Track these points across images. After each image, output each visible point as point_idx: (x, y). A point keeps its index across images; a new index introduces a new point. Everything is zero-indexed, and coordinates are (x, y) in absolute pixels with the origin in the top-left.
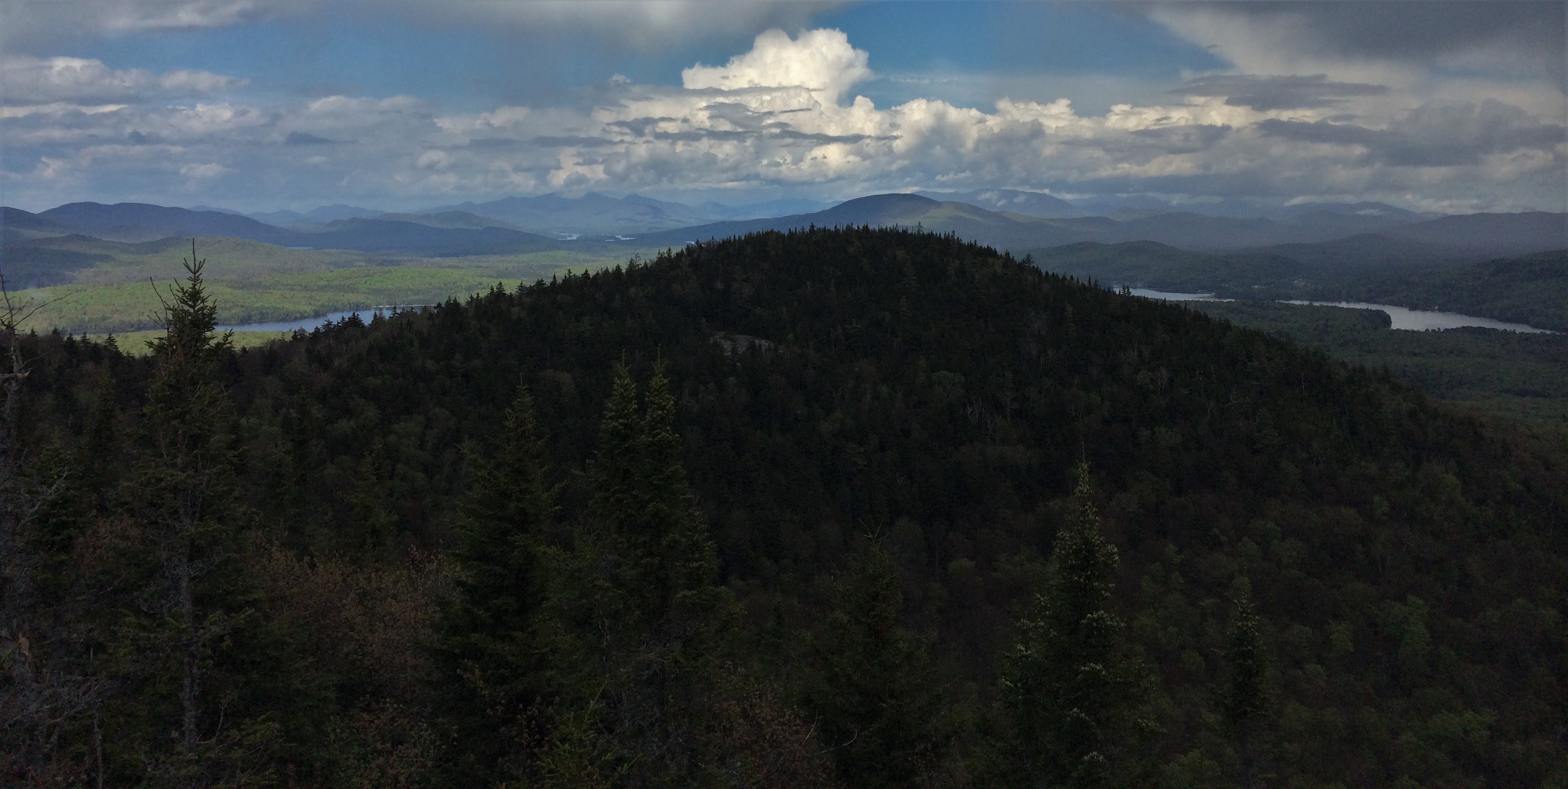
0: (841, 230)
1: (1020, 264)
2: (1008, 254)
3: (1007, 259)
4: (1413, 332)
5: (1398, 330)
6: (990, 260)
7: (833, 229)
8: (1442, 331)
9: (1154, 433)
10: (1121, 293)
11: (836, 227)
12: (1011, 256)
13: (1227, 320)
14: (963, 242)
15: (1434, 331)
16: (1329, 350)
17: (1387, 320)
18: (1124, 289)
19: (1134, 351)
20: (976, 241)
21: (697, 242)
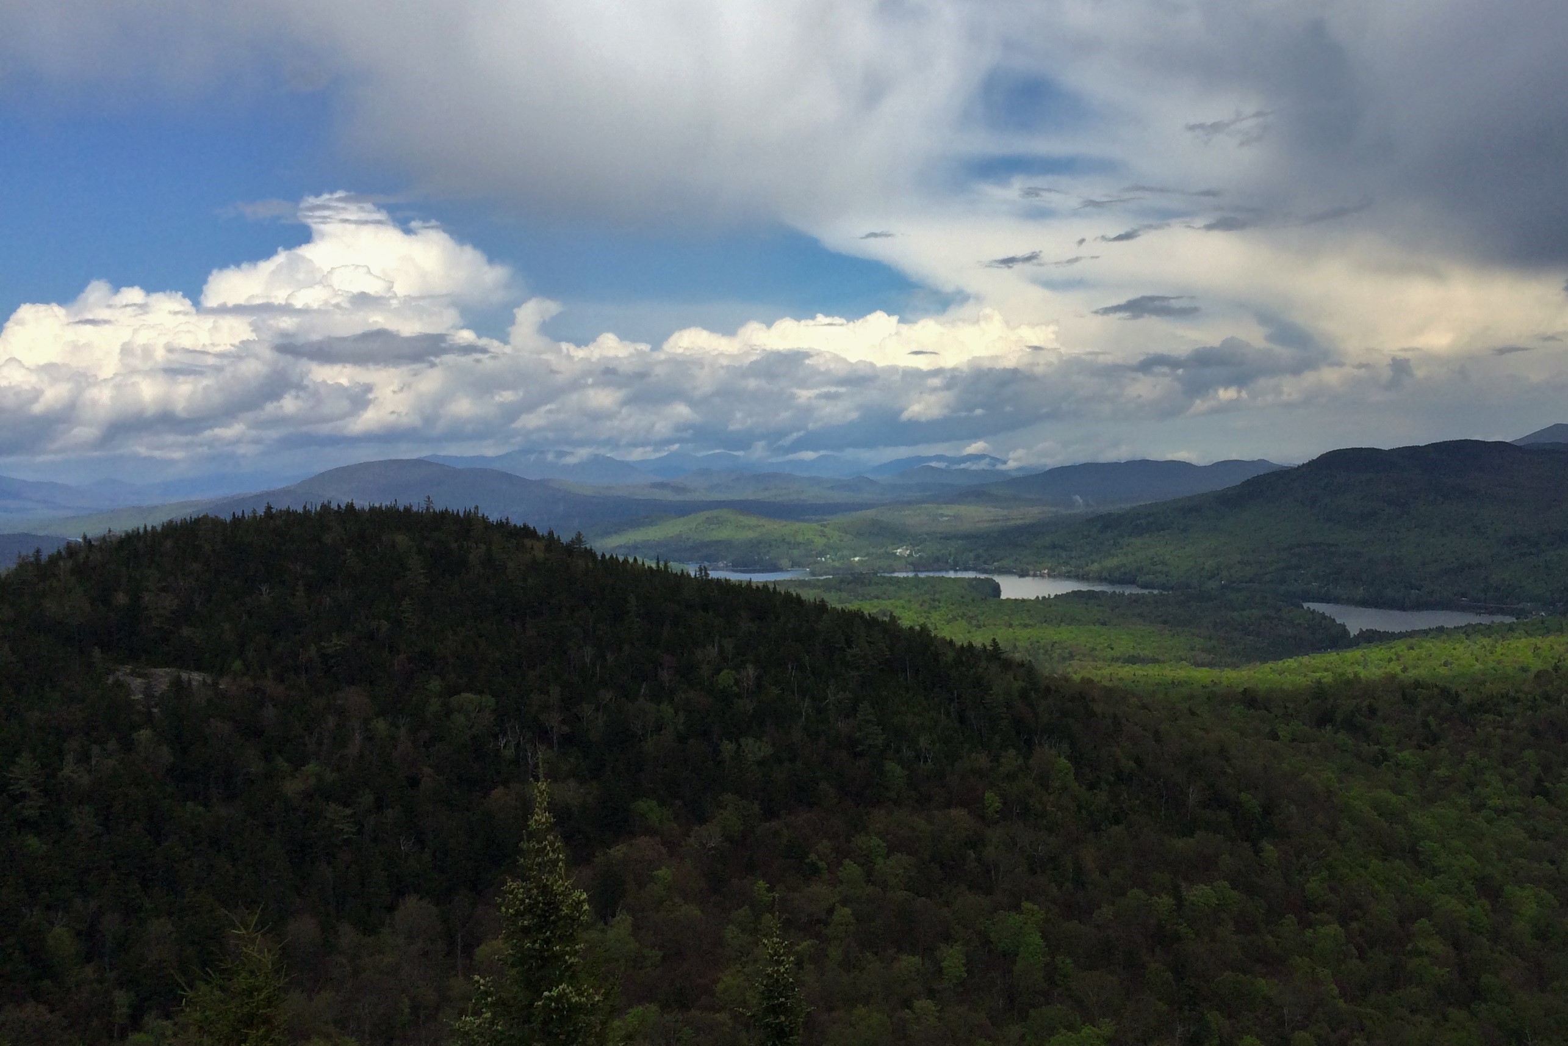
0: (313, 511)
1: (568, 546)
2: (551, 534)
3: (551, 541)
4: (1023, 601)
5: (1008, 599)
6: (528, 542)
7: (300, 510)
8: (1052, 597)
9: (740, 745)
10: (697, 576)
11: (305, 507)
12: (555, 536)
13: (823, 601)
14: (491, 520)
15: (1044, 598)
16: (936, 629)
17: (996, 590)
18: (701, 570)
19: (713, 646)
20: (508, 518)
21: (85, 537)
